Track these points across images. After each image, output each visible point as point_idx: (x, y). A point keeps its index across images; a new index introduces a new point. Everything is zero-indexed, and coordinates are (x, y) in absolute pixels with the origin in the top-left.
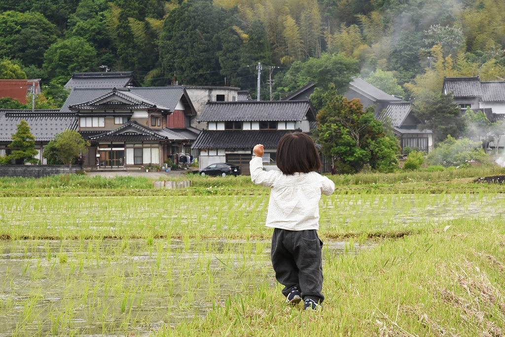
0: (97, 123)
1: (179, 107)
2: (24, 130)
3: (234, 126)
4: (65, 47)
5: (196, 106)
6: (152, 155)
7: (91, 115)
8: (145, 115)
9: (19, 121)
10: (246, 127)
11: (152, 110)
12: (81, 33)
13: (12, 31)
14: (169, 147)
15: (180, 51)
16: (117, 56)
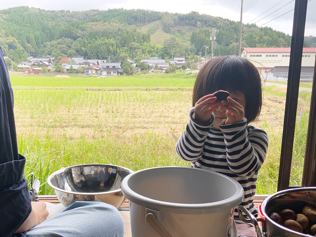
0: (84, 66)
1: (97, 63)
2: (71, 67)
3: (108, 67)
4: (70, 52)
5: (99, 63)
6: (94, 72)
7: (83, 64)
8: (92, 65)
9: (71, 65)
10: (110, 67)
11: (93, 64)
12: (73, 49)
13: (61, 49)
14: (96, 70)
15: (91, 53)
16: (80, 54)
